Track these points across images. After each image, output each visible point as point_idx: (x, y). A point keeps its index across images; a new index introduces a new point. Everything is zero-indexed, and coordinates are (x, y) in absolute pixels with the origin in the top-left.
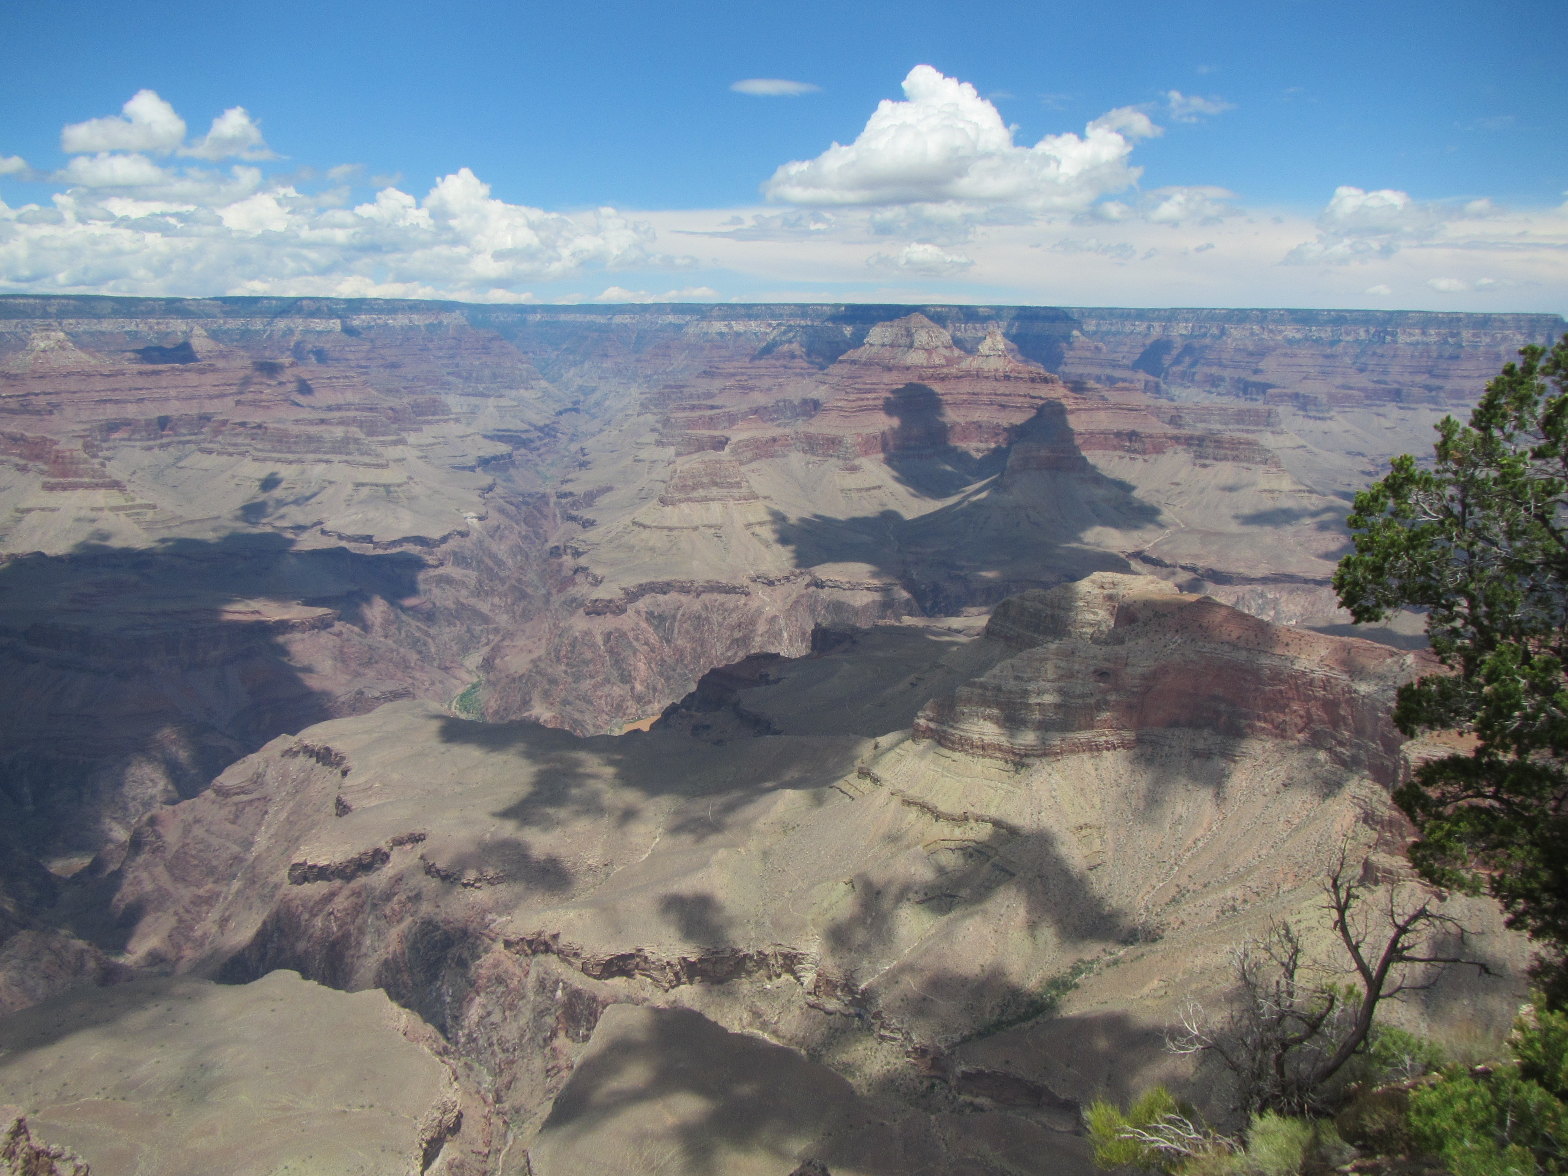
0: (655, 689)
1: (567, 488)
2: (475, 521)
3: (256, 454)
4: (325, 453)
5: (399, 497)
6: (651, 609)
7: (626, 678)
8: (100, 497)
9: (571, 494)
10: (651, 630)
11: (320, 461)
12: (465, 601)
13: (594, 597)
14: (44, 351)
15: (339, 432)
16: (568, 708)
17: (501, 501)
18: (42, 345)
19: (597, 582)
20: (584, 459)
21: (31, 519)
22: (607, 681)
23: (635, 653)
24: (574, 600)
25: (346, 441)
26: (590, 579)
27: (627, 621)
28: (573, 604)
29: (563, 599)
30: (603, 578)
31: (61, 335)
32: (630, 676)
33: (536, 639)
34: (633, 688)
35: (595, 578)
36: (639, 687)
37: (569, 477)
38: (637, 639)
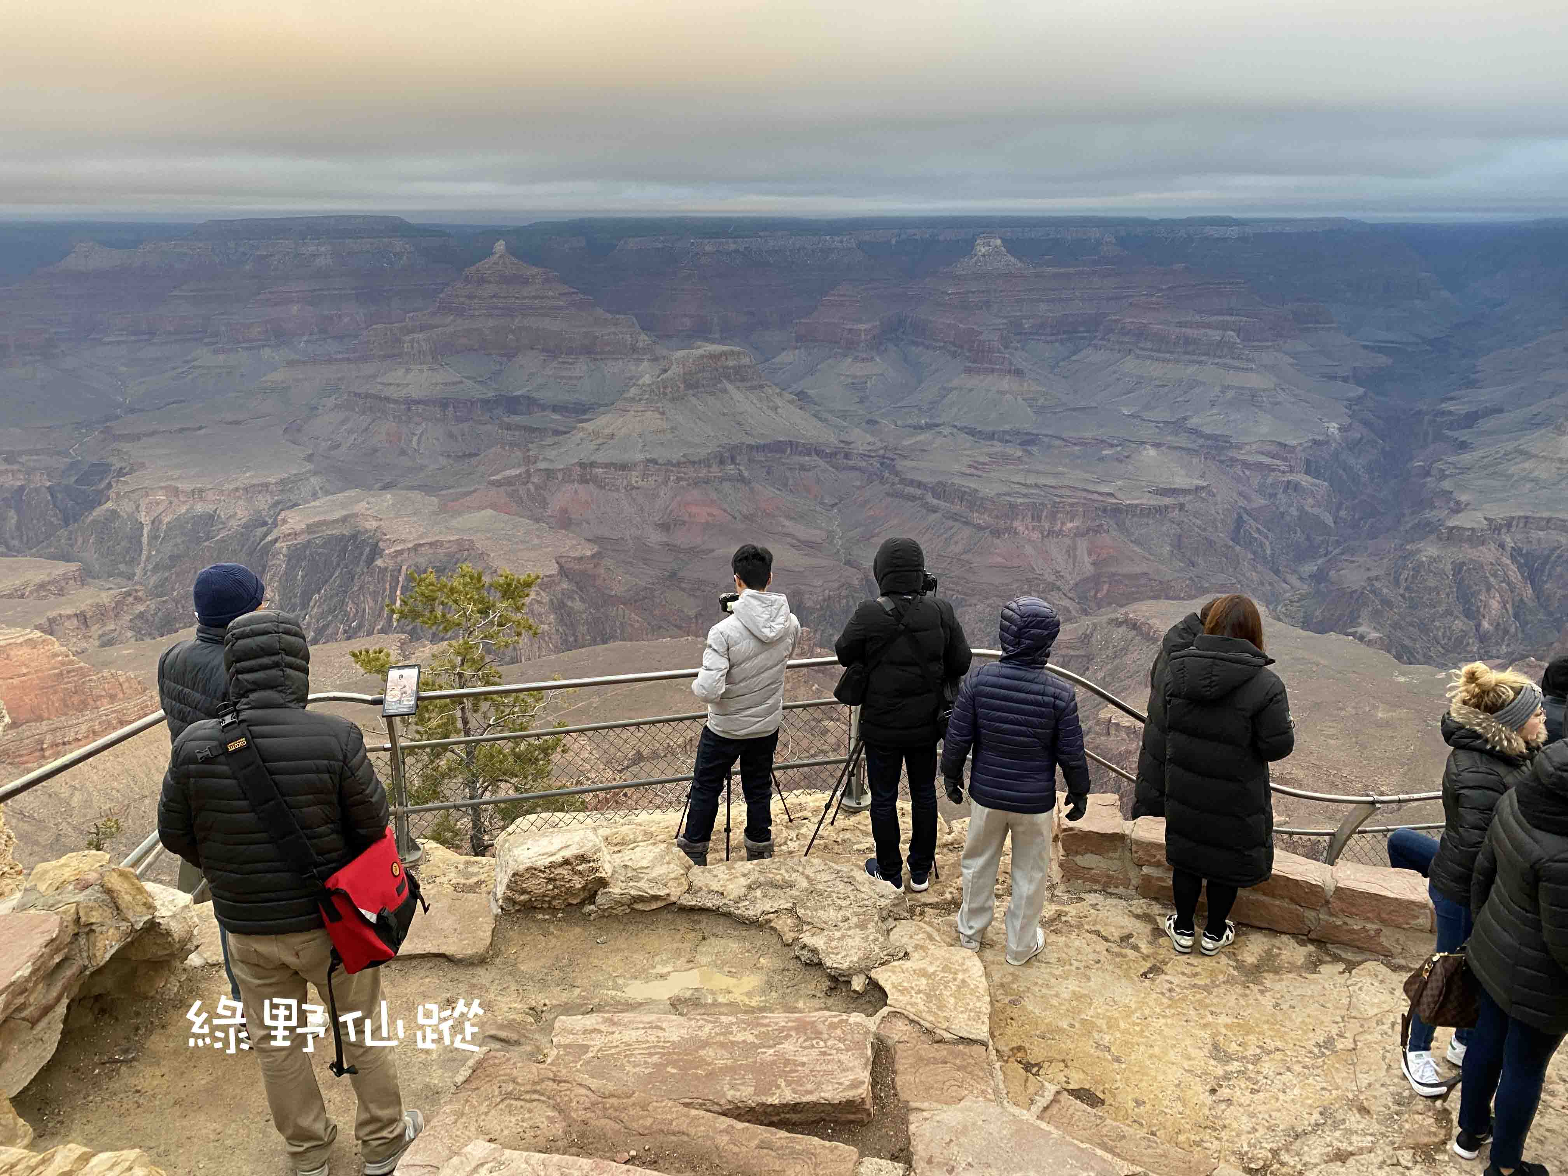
0: (1506, 632)
1: (1446, 406)
2: (1336, 432)
3: (1138, 352)
4: (1199, 354)
5: (1263, 402)
6: (1520, 545)
7: (1472, 614)
8: (1006, 383)
9: (1450, 413)
10: (1514, 567)
11: (1193, 362)
12: (1310, 510)
13: (1451, 523)
14: (984, 256)
15: (1216, 335)
16: (1399, 633)
17: (1370, 414)
18: (983, 250)
19: (1458, 509)
20: (1472, 376)
21: (953, 396)
22: (1448, 613)
23: (1488, 590)
24: (1428, 524)
25: (1221, 344)
26: (1452, 504)
27: (1487, 554)
28: (1427, 529)
29: (1416, 521)
30: (1467, 505)
31: (999, 242)
32: (1478, 611)
33: (1377, 558)
34: (1478, 626)
35: (1458, 503)
36: (1486, 625)
37: (1452, 394)
38: (1495, 575)
